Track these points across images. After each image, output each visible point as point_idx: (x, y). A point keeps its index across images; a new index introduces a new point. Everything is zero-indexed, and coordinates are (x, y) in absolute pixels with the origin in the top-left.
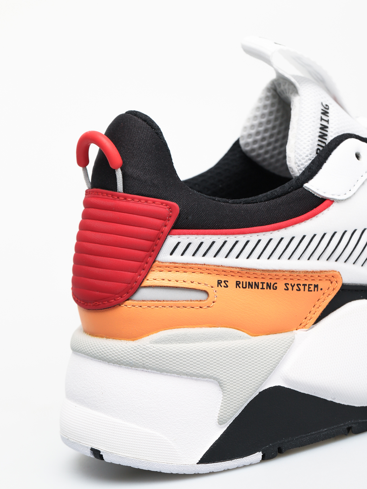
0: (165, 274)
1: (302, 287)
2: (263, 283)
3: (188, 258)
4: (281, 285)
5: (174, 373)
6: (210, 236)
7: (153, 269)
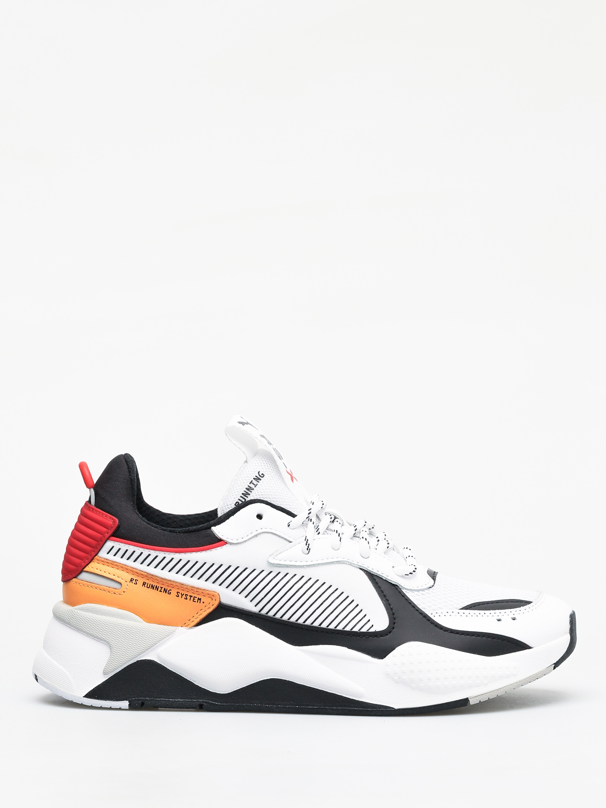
0: (100, 566)
1: (188, 597)
2: (162, 588)
3: (117, 559)
4: (174, 592)
5: (84, 632)
6: (133, 547)
7: (94, 561)
